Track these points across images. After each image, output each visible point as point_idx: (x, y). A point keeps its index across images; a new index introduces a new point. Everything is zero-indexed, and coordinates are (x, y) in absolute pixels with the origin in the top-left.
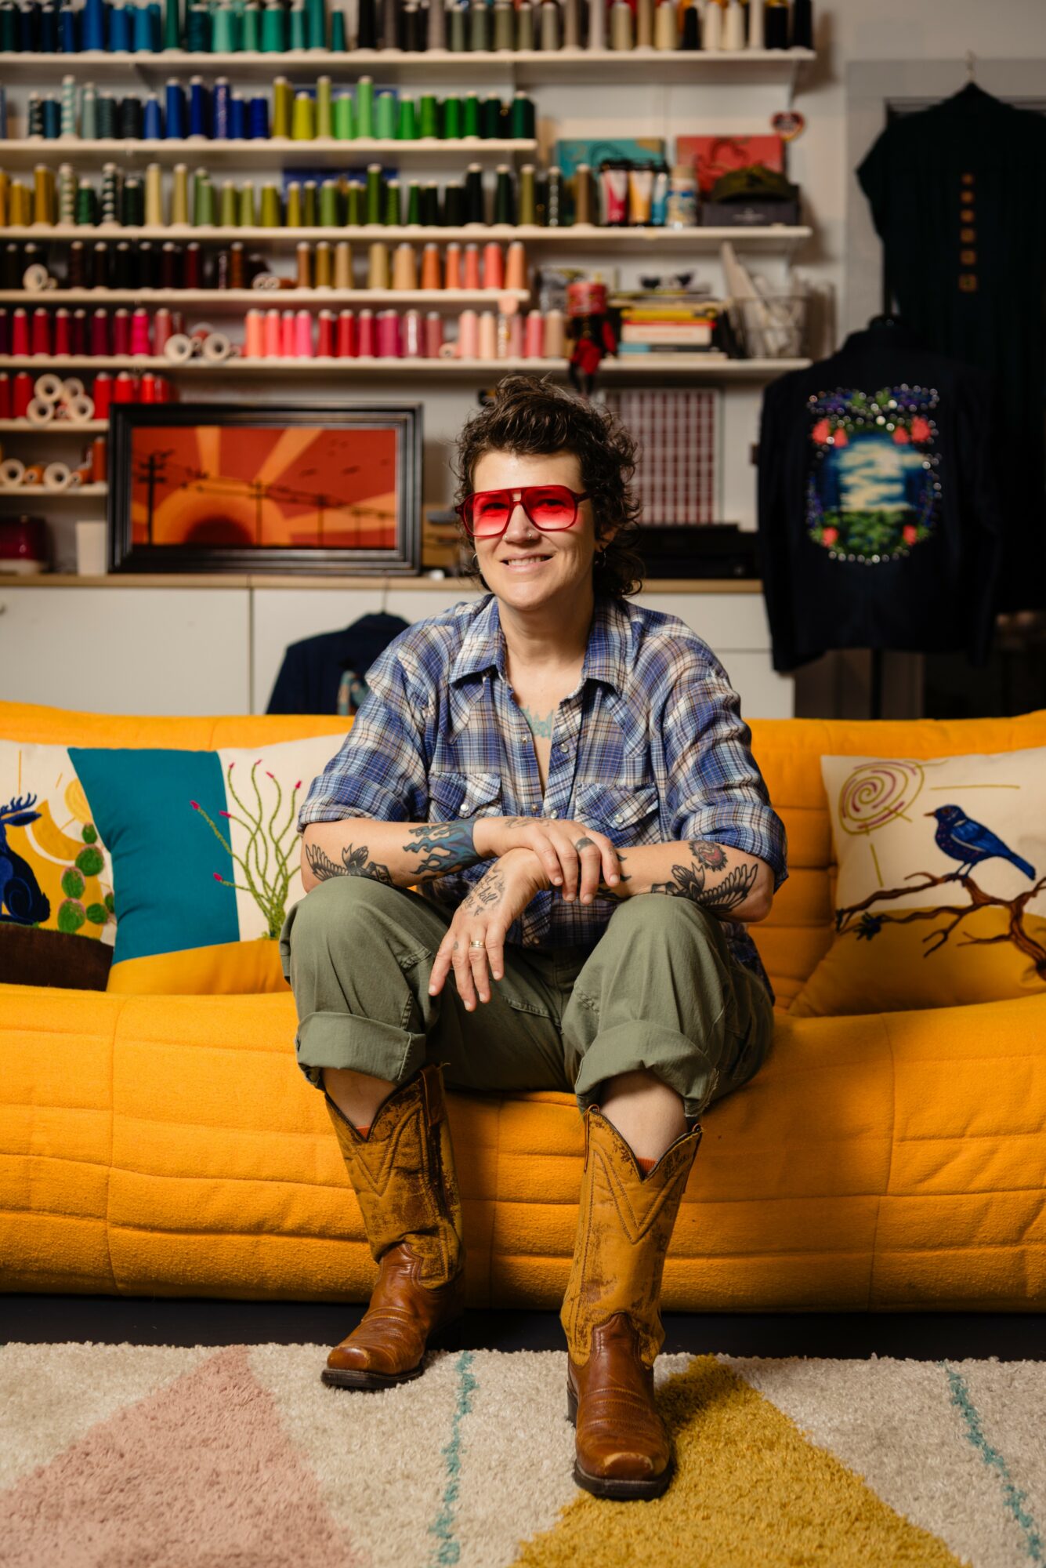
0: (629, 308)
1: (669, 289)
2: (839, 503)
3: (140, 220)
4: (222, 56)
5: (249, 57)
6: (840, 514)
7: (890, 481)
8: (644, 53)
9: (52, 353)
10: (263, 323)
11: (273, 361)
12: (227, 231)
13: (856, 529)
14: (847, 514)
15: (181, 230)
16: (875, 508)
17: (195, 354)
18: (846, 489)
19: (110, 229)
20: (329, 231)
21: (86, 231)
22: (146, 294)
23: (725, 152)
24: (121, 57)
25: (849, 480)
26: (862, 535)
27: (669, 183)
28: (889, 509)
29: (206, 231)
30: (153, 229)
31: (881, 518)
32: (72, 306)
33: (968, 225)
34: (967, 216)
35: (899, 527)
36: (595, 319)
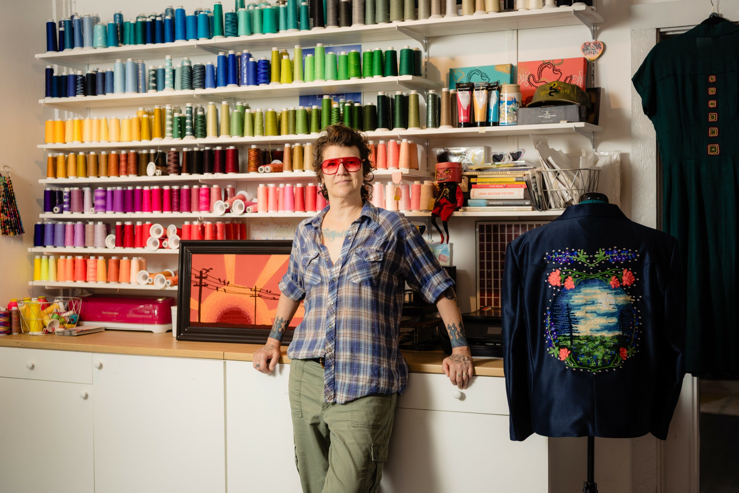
0: (475, 177)
1: (507, 161)
2: (571, 330)
3: (204, 134)
4: (243, 37)
5: (257, 36)
6: (572, 338)
7: (609, 315)
8: (479, 15)
9: (162, 210)
10: (267, 191)
11: (272, 214)
12: (247, 138)
13: (585, 349)
14: (578, 338)
15: (224, 139)
16: (598, 335)
17: (228, 211)
18: (576, 321)
19: (189, 140)
20: (301, 136)
21: (177, 141)
22: (207, 176)
23: (547, 71)
24: (192, 42)
25: (578, 314)
26: (589, 354)
27: (499, 96)
28: (608, 335)
29: (236, 139)
30: (211, 139)
31: (603, 343)
32: (170, 183)
33: (713, 110)
34: (712, 104)
35: (616, 348)
36: (453, 185)
